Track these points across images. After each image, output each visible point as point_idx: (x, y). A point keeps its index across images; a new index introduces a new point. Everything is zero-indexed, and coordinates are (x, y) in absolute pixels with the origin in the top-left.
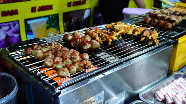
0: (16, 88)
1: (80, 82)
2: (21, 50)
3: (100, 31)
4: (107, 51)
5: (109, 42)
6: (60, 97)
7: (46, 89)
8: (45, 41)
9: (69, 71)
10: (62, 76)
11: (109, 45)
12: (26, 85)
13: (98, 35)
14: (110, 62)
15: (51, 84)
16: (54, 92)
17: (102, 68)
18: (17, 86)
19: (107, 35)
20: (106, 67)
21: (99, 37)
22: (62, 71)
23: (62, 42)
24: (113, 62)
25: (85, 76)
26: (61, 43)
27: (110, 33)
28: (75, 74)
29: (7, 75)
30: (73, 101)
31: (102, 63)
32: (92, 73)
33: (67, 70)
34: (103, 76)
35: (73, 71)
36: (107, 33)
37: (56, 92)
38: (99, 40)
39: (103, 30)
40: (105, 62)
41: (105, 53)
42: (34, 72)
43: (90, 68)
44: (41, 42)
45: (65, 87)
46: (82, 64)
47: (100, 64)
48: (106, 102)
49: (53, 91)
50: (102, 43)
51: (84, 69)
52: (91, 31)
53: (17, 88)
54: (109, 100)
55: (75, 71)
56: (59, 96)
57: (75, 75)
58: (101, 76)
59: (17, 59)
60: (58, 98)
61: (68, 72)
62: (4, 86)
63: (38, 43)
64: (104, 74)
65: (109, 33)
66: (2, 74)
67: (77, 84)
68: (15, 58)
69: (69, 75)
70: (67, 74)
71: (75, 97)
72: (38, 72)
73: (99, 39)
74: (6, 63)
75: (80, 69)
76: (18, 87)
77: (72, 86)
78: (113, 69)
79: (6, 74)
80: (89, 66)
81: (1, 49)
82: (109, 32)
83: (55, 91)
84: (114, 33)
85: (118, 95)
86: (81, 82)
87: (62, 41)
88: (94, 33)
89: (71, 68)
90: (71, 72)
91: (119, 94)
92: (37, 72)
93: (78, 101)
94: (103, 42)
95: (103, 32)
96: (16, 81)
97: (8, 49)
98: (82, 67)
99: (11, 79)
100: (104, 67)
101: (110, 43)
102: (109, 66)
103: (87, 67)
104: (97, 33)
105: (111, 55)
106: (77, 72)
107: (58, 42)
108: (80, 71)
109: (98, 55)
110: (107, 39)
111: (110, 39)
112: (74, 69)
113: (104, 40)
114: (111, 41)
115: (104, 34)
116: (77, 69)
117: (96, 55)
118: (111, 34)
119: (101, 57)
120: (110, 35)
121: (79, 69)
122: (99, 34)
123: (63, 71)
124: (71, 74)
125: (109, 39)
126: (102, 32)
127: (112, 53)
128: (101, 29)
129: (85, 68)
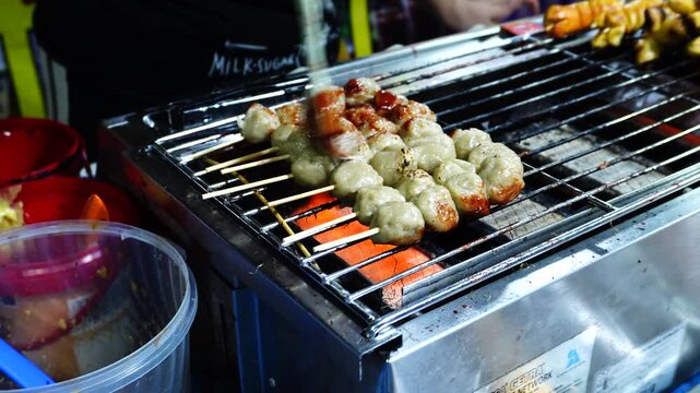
0: (186, 308)
2: (205, 124)
4: (600, 133)
6: (397, 362)
12: (233, 288)
14: (621, 191)
15: (353, 298)
16: (368, 340)
18: (192, 296)
20: (613, 214)
25: (513, 260)
28: (466, 246)
30: (453, 380)
31: (586, 195)
32: (545, 244)
34: (597, 257)
37: (379, 338)
40: (600, 189)
42: (271, 230)
47: (578, 198)
48: (600, 379)
49: (363, 334)
53: (191, 303)
54: (613, 369)
56: (394, 358)
58: (585, 257)
60: (389, 365)
62: (134, 287)
64: (602, 245)
66: (125, 234)
68: (183, 162)
71: (464, 359)
72: (288, 235)
74: (144, 184)
76: (196, 300)
77: (451, 305)
78: (639, 222)
79: (143, 236)
81: (122, 118)
83: (372, 333)
85: (652, 343)
91: (658, 339)
92: (281, 233)
93: (478, 376)
96: (185, 271)
97: (152, 118)
99: (165, 257)
100: (600, 214)
102: (624, 207)
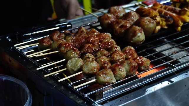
1: (132, 93)
3: (161, 7)
4: (174, 42)
5: (178, 26)
7: (79, 102)
8: (69, 25)
9: (115, 74)
10: (103, 82)
11: (177, 32)
12: (44, 96)
13: (158, 14)
14: (180, 61)
15: (86, 95)
17: (168, 70)
19: (174, 15)
20: (175, 69)
21: (161, 16)
22: (103, 73)
23: (98, 26)
24: (185, 61)
25: (140, 83)
26: (95, 27)
27: (180, 11)
28: (124, 79)
29: (12, 81)
31: (167, 63)
32: (151, 79)
33: (112, 73)
34: (170, 83)
35: (121, 75)
36: (174, 11)
38: (161, 23)
39: (167, 6)
40: (172, 61)
41: (170, 46)
43: (149, 70)
44: (63, 26)
45: (107, 100)
46: (135, 64)
47: (164, 64)
50: (166, 27)
51: (137, 72)
52: (146, 7)
55: (124, 74)
57: (124, 81)
58: (166, 84)
59: (28, 54)
61: (113, 76)
62: (7, 97)
63: (58, 28)
64: (172, 80)
65: (178, 11)
66: (4, 79)
67: (126, 95)
68: (25, 53)
69: (114, 81)
70: (112, 79)
73: (162, 20)
75: (133, 70)
77: (119, 98)
78: (186, 72)
80: (145, 68)
82: (178, 9)
84: (186, 11)
86: (134, 92)
87: (99, 24)
88: (151, 11)
89: (117, 69)
90: (118, 77)
94: (167, 25)
95: (167, 9)
97: (9, 38)
98: (135, 67)
100: (171, 69)
101: (179, 28)
102: (179, 67)
103: (143, 68)
104: (157, 10)
105: (180, 48)
106: (127, 76)
107: (91, 27)
108: (132, 75)
109: (158, 50)
110: (174, 21)
111: (180, 22)
112: (123, 71)
113: (170, 21)
114: (181, 24)
115: (169, 12)
116: (127, 72)
117: (154, 49)
118: (182, 12)
119: (163, 53)
120: (179, 14)
121: (130, 71)
122: (160, 12)
123: (105, 74)
124: (118, 78)
125: (178, 21)
126: (165, 9)
127: (182, 45)
128: (164, 4)
129: (140, 71)
